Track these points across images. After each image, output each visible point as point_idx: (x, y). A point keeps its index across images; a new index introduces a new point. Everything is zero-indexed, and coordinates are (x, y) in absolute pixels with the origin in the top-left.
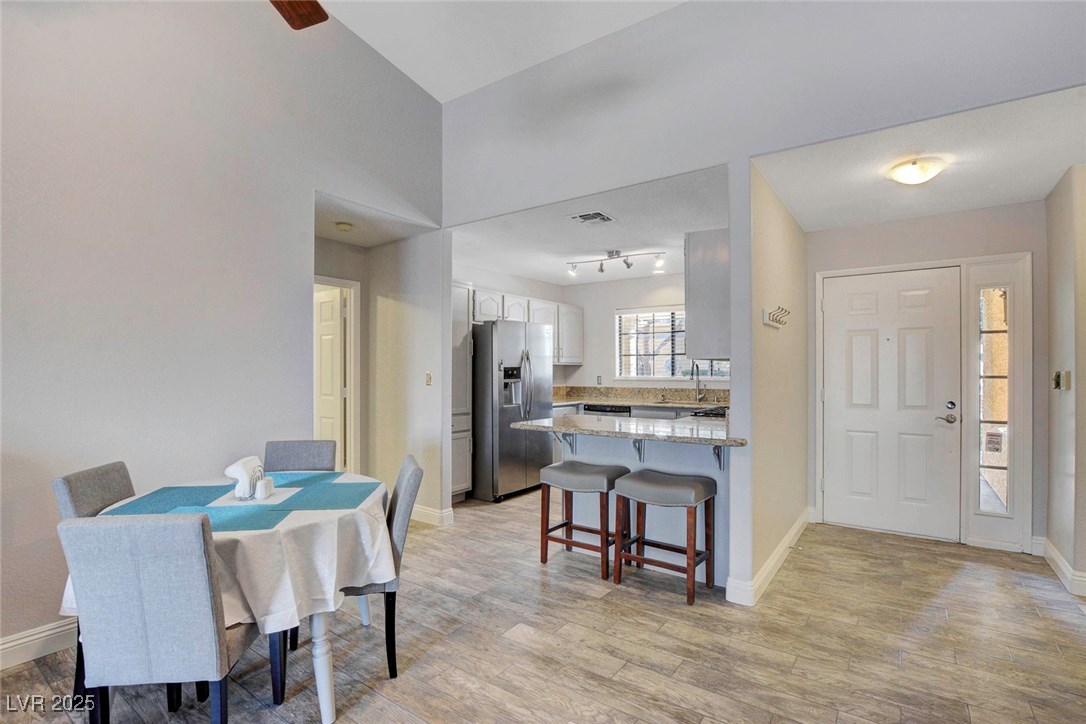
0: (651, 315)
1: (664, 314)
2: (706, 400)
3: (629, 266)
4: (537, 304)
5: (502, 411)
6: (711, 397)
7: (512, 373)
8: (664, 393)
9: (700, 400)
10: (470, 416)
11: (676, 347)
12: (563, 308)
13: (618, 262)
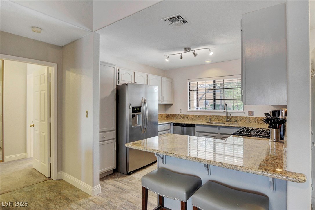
0: (204, 82)
1: (210, 81)
2: (231, 121)
3: (195, 55)
4: (151, 77)
5: (131, 129)
6: (233, 120)
7: (137, 110)
8: (211, 118)
9: (228, 121)
10: (115, 132)
11: (216, 96)
12: (164, 79)
13: (190, 54)
